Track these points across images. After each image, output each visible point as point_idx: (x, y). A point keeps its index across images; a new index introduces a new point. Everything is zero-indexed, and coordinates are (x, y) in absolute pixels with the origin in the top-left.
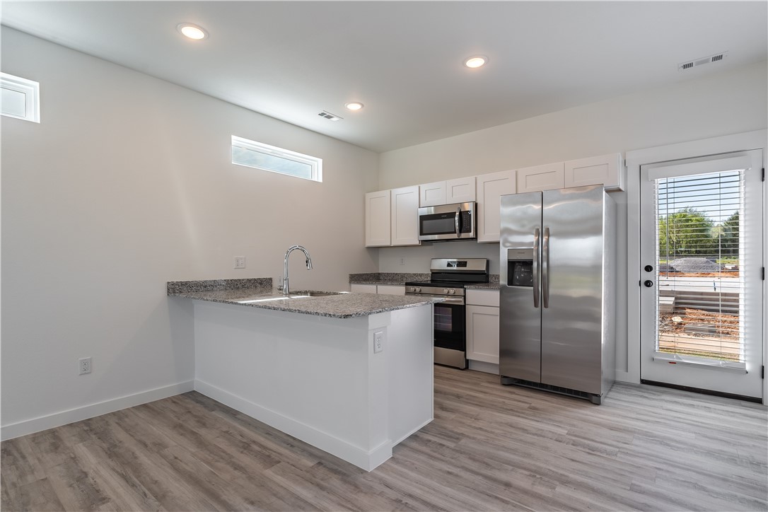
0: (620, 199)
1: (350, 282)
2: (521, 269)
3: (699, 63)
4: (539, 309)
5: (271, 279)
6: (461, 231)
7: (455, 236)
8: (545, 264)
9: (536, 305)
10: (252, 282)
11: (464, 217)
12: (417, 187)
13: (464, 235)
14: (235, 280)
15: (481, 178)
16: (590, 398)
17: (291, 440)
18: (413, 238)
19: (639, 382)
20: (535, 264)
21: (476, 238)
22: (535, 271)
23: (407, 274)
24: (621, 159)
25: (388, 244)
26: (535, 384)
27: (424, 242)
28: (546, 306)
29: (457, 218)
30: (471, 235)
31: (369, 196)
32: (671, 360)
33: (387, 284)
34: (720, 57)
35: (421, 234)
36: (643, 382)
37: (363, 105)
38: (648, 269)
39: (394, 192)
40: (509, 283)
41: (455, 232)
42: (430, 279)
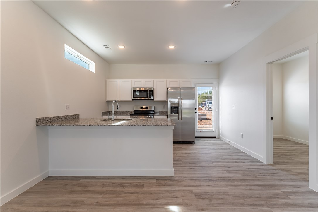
1: (102, 115)
2: (175, 109)
3: (208, 62)
5: (79, 115)
8: (182, 108)
9: (179, 120)
10: (73, 116)
11: (150, 92)
12: (131, 80)
13: (150, 98)
14: (66, 116)
15: (155, 80)
16: (192, 143)
17: (136, 177)
18: (129, 98)
20: (179, 108)
21: (153, 100)
22: (179, 110)
23: (123, 111)
25: (118, 100)
26: (178, 142)
27: (133, 100)
28: (181, 120)
29: (148, 93)
30: (152, 98)
31: (108, 81)
32: (200, 131)
33: (122, 115)
34: (212, 62)
35: (133, 97)
37: (125, 47)
38: (196, 109)
39: (121, 80)
40: (171, 114)
41: (147, 97)
42: (133, 113)
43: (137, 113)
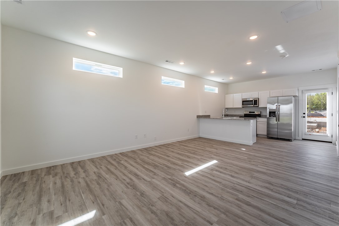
0: (297, 98)
2: (273, 113)
4: (277, 122)
6: (254, 105)
7: (253, 106)
8: (279, 113)
9: (276, 121)
11: (255, 101)
12: (241, 94)
13: (255, 106)
15: (260, 92)
16: (289, 140)
18: (240, 106)
19: (302, 139)
20: (276, 112)
21: (258, 106)
22: (276, 114)
23: (236, 115)
24: (297, 89)
25: (232, 107)
27: (243, 107)
28: (279, 121)
29: (253, 102)
30: (257, 105)
31: (226, 95)
32: (310, 134)
35: (243, 105)
36: (303, 139)
38: (304, 114)
39: (234, 95)
40: (269, 117)
41: (253, 105)
42: (244, 116)
43: (246, 116)
